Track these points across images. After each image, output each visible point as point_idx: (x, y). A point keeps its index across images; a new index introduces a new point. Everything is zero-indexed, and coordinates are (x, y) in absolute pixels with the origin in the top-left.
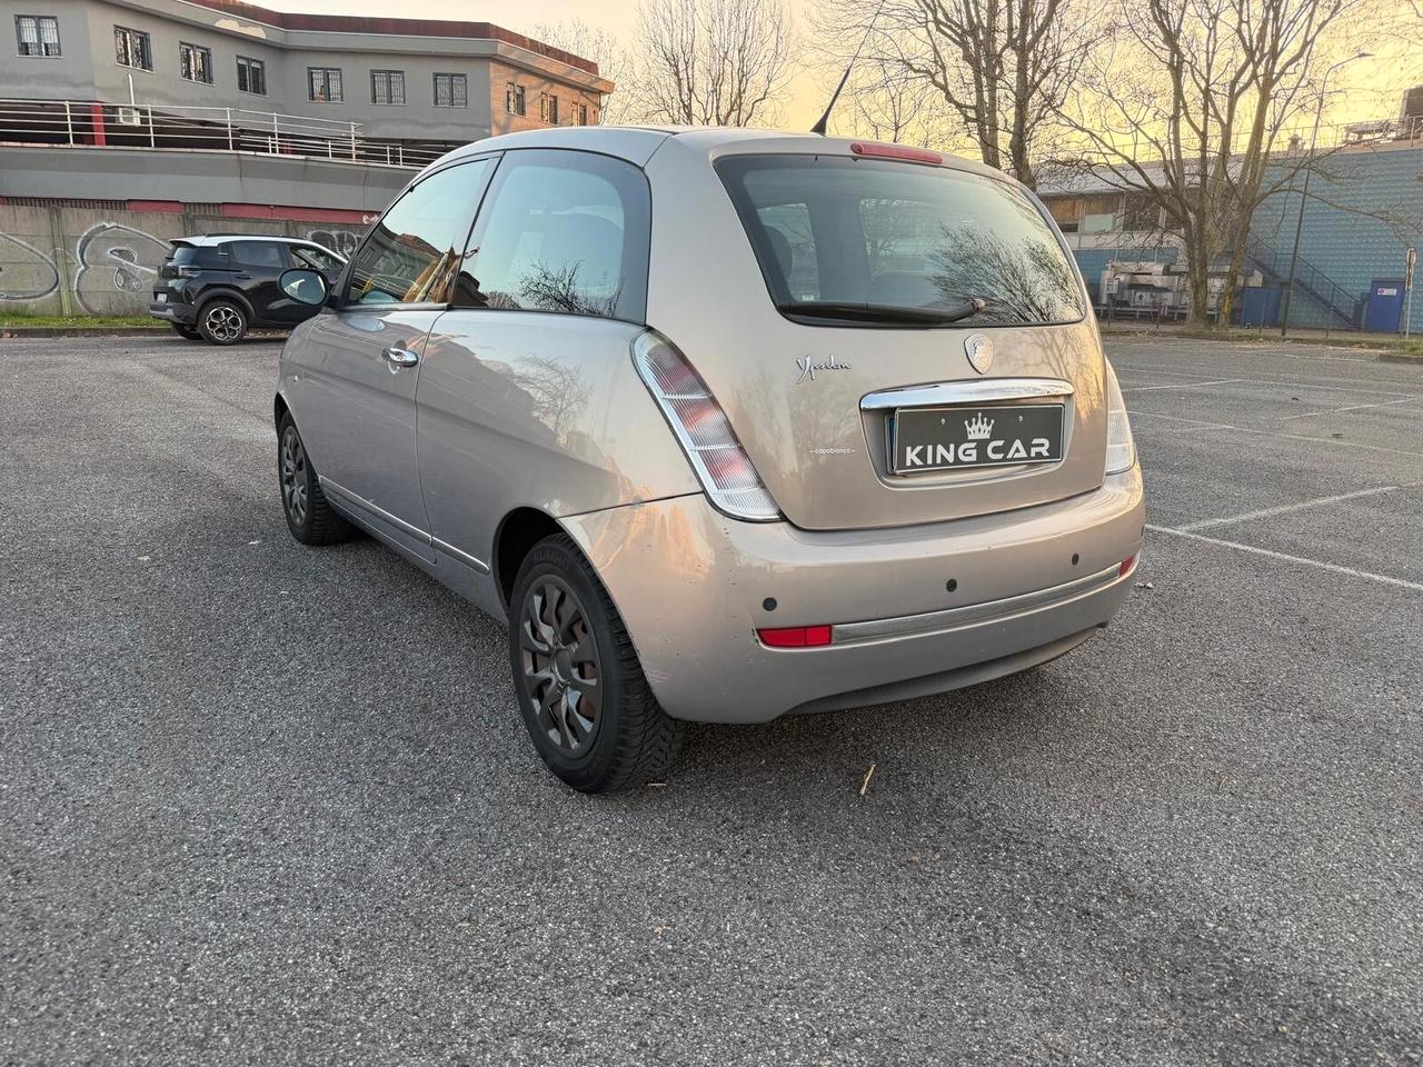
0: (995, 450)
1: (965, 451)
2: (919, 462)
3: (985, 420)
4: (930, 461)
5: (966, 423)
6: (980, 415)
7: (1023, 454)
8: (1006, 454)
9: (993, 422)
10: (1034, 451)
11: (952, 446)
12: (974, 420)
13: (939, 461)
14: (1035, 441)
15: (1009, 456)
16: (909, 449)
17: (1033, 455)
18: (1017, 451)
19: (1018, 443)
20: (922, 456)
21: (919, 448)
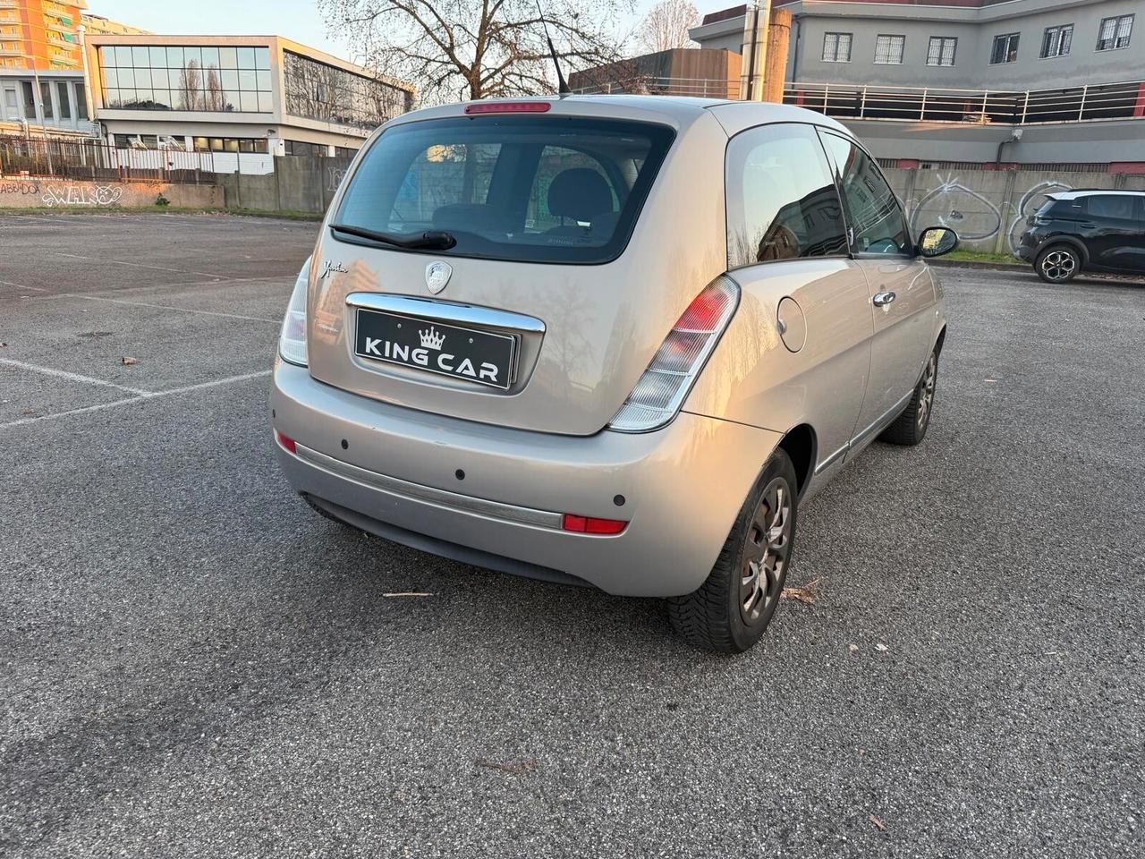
0: (445, 362)
1: (418, 354)
2: (377, 352)
3: (437, 333)
4: (387, 354)
5: (420, 332)
6: (432, 328)
7: (472, 372)
8: (456, 368)
9: (444, 337)
10: (483, 373)
11: (407, 348)
12: (427, 331)
13: (395, 356)
14: (484, 365)
15: (459, 370)
16: (368, 340)
17: (482, 376)
18: (466, 368)
19: (467, 362)
20: (381, 347)
21: (377, 341)
